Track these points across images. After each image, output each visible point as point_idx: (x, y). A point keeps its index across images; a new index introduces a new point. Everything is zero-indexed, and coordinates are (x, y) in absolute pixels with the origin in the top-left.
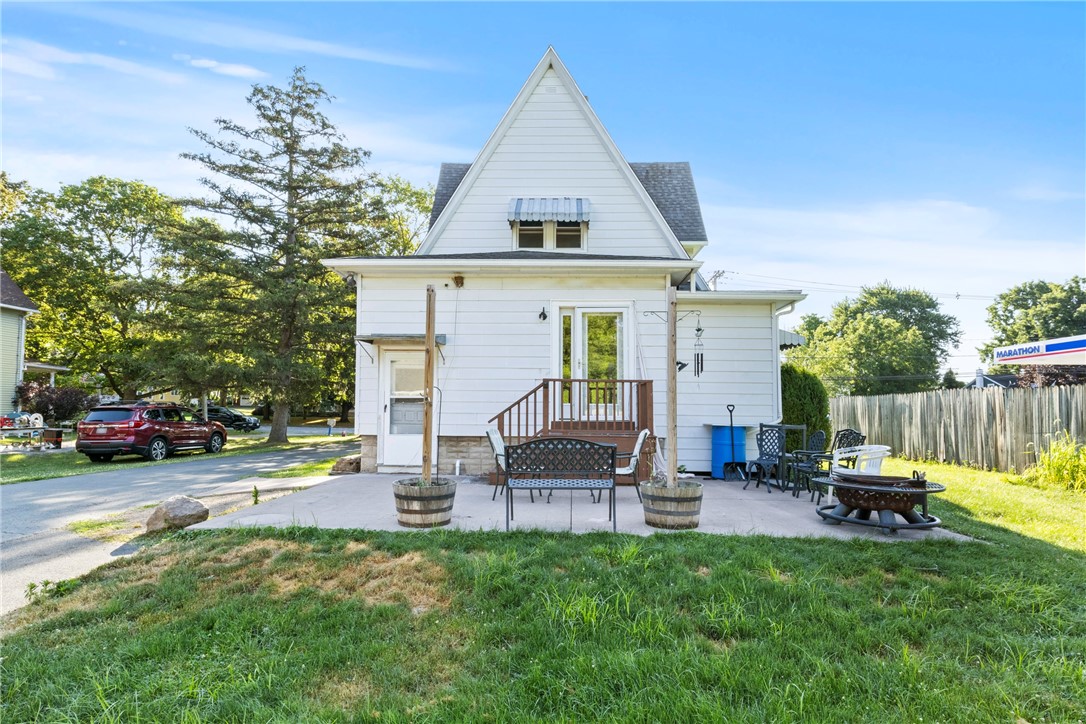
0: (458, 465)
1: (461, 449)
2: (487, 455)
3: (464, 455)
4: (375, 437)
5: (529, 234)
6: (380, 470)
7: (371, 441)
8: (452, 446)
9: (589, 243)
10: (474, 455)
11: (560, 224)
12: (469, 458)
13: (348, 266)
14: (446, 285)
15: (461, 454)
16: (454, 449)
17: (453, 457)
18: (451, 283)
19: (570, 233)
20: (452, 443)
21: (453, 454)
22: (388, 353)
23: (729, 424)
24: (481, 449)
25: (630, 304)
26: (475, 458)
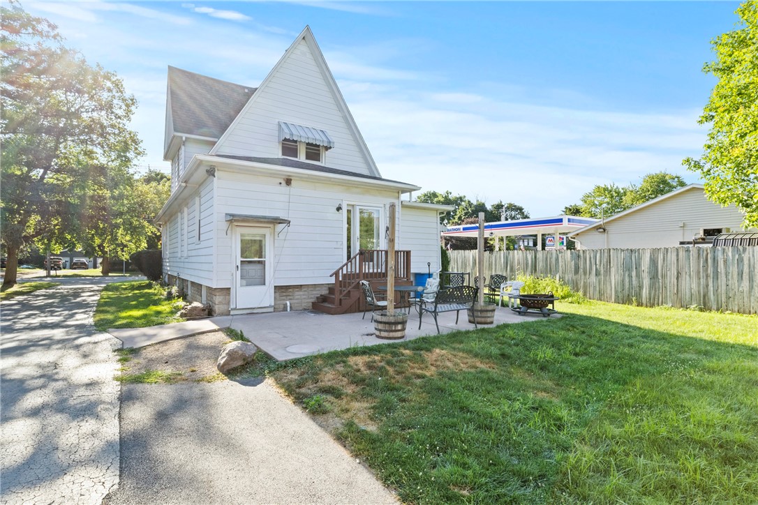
0: (288, 304)
1: (288, 294)
2: (305, 297)
3: (291, 297)
4: (229, 289)
5: (289, 147)
6: (232, 313)
7: (225, 292)
8: (283, 292)
9: (327, 159)
10: (297, 297)
11: (308, 144)
12: (293, 299)
13: (212, 162)
14: (280, 183)
15: (289, 297)
16: (284, 294)
17: (284, 300)
18: (284, 183)
19: (314, 151)
20: (283, 290)
21: (284, 298)
22: (238, 229)
23: (428, 272)
24: (301, 293)
25: (382, 205)
26: (297, 299)
